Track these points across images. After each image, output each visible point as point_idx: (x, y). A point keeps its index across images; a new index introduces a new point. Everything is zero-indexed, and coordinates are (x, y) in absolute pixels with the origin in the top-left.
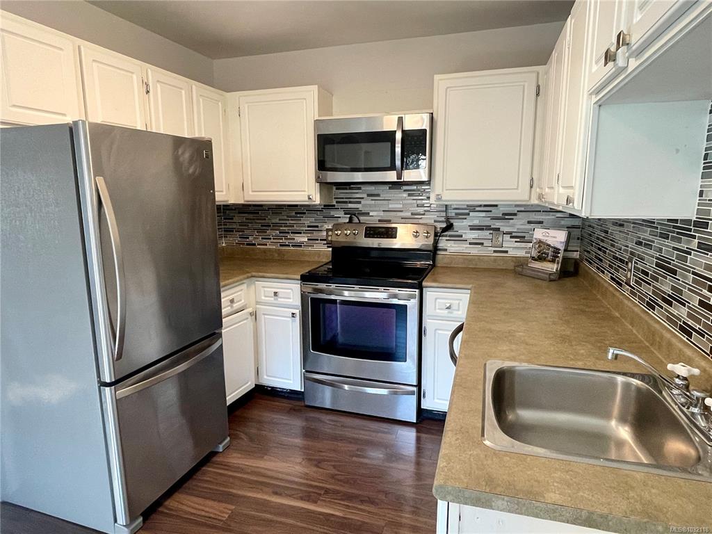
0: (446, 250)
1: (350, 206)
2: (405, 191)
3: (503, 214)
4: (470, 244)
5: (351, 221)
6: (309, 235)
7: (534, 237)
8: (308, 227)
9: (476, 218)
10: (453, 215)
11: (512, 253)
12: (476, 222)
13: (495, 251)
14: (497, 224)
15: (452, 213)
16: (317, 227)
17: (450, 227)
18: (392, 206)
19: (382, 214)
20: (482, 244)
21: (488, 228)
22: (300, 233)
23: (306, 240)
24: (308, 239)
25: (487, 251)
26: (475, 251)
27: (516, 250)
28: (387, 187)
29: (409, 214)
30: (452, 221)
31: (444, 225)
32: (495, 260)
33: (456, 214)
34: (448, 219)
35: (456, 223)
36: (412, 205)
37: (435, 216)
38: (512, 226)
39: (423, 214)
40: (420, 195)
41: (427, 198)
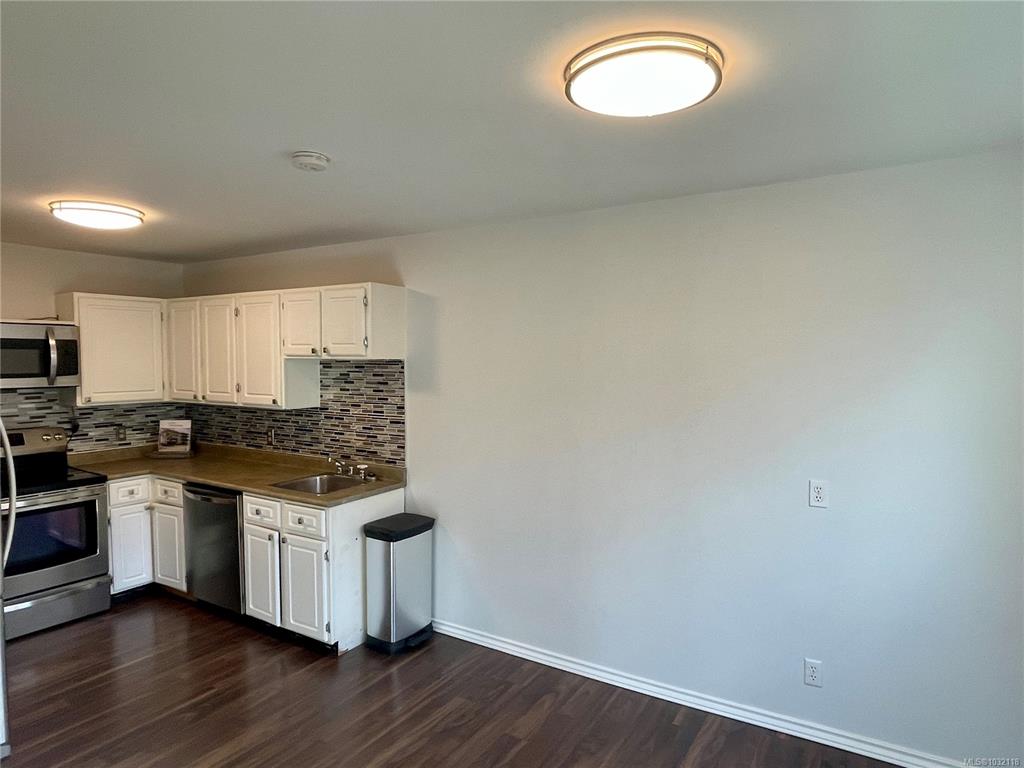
0: (72, 450)
3: (124, 412)
4: (97, 440)
7: (161, 426)
9: (100, 417)
10: (78, 415)
11: (135, 444)
12: (102, 420)
13: (120, 445)
14: (119, 420)
17: (75, 428)
20: (107, 440)
21: (112, 425)
25: (114, 446)
26: (101, 448)
27: (136, 440)
29: (27, 419)
30: (77, 421)
31: (69, 426)
32: (120, 452)
33: (81, 414)
34: (72, 420)
35: (81, 423)
36: (30, 409)
37: (58, 418)
38: (133, 420)
39: (44, 417)
40: (39, 398)
41: (49, 401)
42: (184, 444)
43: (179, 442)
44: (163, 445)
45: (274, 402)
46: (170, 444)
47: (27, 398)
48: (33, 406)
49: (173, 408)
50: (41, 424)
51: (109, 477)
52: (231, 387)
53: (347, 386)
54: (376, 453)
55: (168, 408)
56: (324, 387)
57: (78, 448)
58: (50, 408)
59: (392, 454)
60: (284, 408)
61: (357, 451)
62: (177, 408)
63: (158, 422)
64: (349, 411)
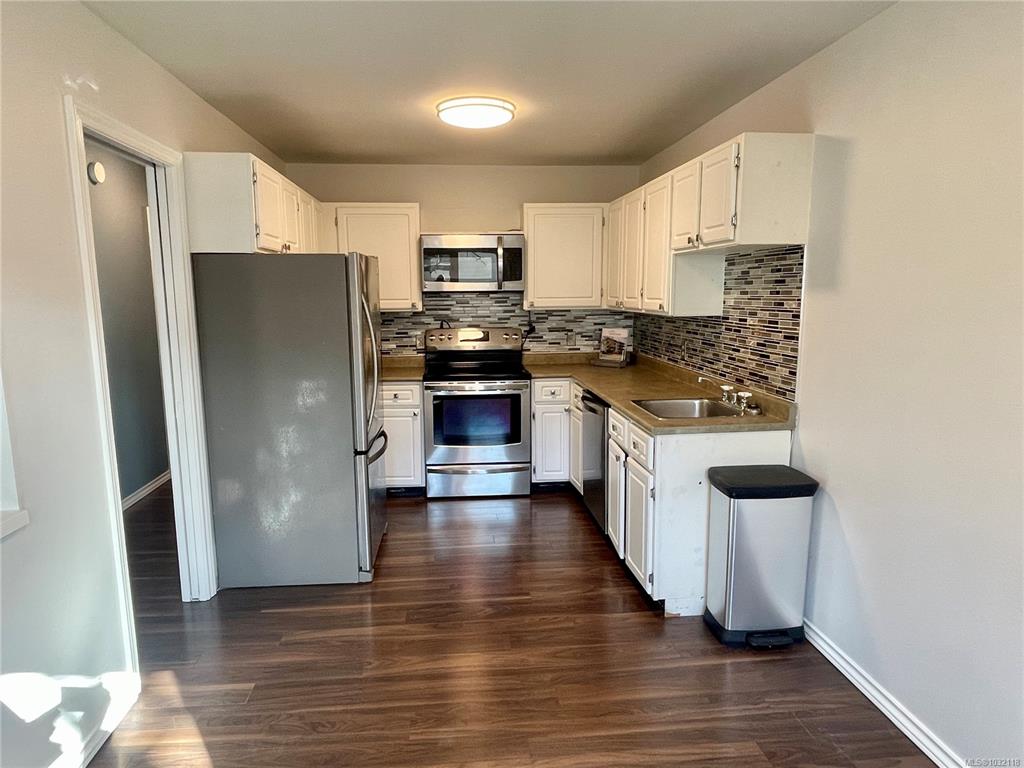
0: (529, 350)
2: (492, 298)
3: (575, 318)
4: (550, 344)
5: (442, 327)
6: (398, 342)
7: (603, 335)
8: (397, 333)
9: (553, 322)
10: (535, 319)
11: (584, 350)
12: (554, 325)
13: (570, 349)
14: (570, 326)
15: (533, 318)
16: (406, 333)
17: (532, 330)
18: (480, 313)
20: (559, 343)
21: (564, 330)
22: (389, 340)
23: (394, 346)
24: (398, 346)
25: (564, 349)
26: (553, 350)
27: (586, 347)
28: (474, 296)
29: (496, 320)
30: (534, 324)
31: (527, 328)
32: (571, 356)
33: (538, 318)
34: (530, 324)
35: (537, 326)
36: (499, 311)
37: (519, 320)
38: (583, 327)
39: (508, 319)
40: (506, 302)
41: (513, 305)
42: (620, 353)
43: (616, 351)
44: (603, 353)
45: (661, 307)
46: (609, 352)
47: (496, 302)
48: (500, 308)
49: (622, 317)
50: (506, 325)
51: (533, 376)
52: (637, 294)
53: (748, 288)
54: (767, 378)
55: (617, 317)
56: (727, 290)
57: (534, 348)
58: (514, 311)
59: (783, 382)
60: (670, 314)
61: (750, 374)
62: (626, 318)
63: (601, 330)
64: (746, 320)
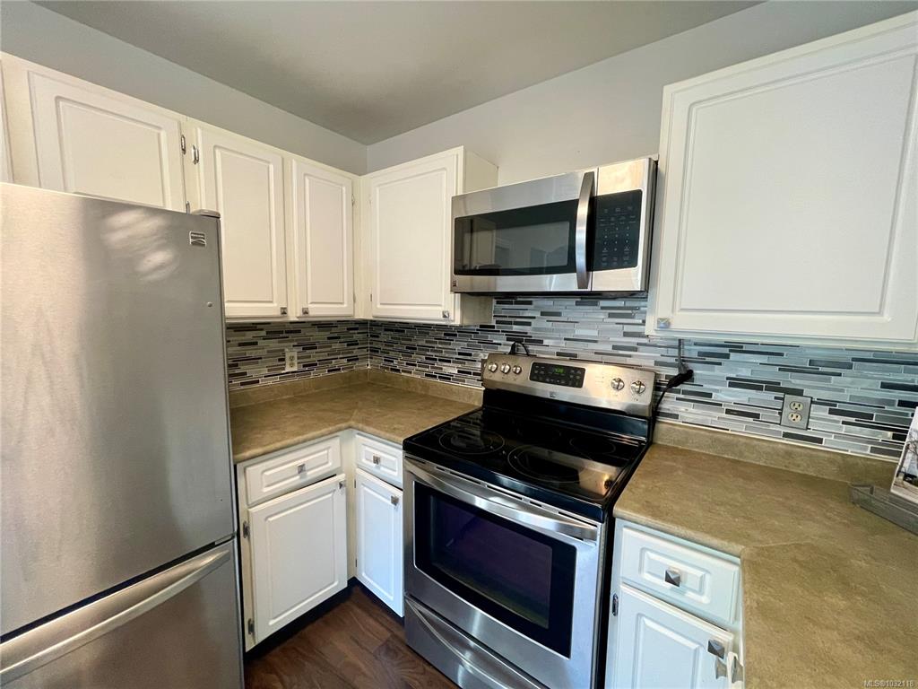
0: (676, 416)
1: (516, 328)
2: (603, 308)
3: (814, 362)
4: (728, 412)
5: (513, 352)
6: (460, 366)
8: (460, 354)
9: (744, 367)
10: (695, 355)
11: (831, 444)
12: (745, 373)
13: (786, 435)
14: (794, 381)
15: (691, 352)
16: (470, 355)
17: (687, 376)
18: (580, 332)
19: (563, 343)
20: (756, 416)
21: (773, 387)
22: (449, 362)
23: (457, 372)
24: (459, 371)
25: (770, 434)
26: (739, 427)
28: (572, 302)
29: (609, 348)
30: (691, 366)
31: (674, 372)
33: (700, 354)
34: (682, 362)
35: (699, 371)
37: (657, 354)
38: (837, 388)
39: (635, 349)
47: (610, 316)
